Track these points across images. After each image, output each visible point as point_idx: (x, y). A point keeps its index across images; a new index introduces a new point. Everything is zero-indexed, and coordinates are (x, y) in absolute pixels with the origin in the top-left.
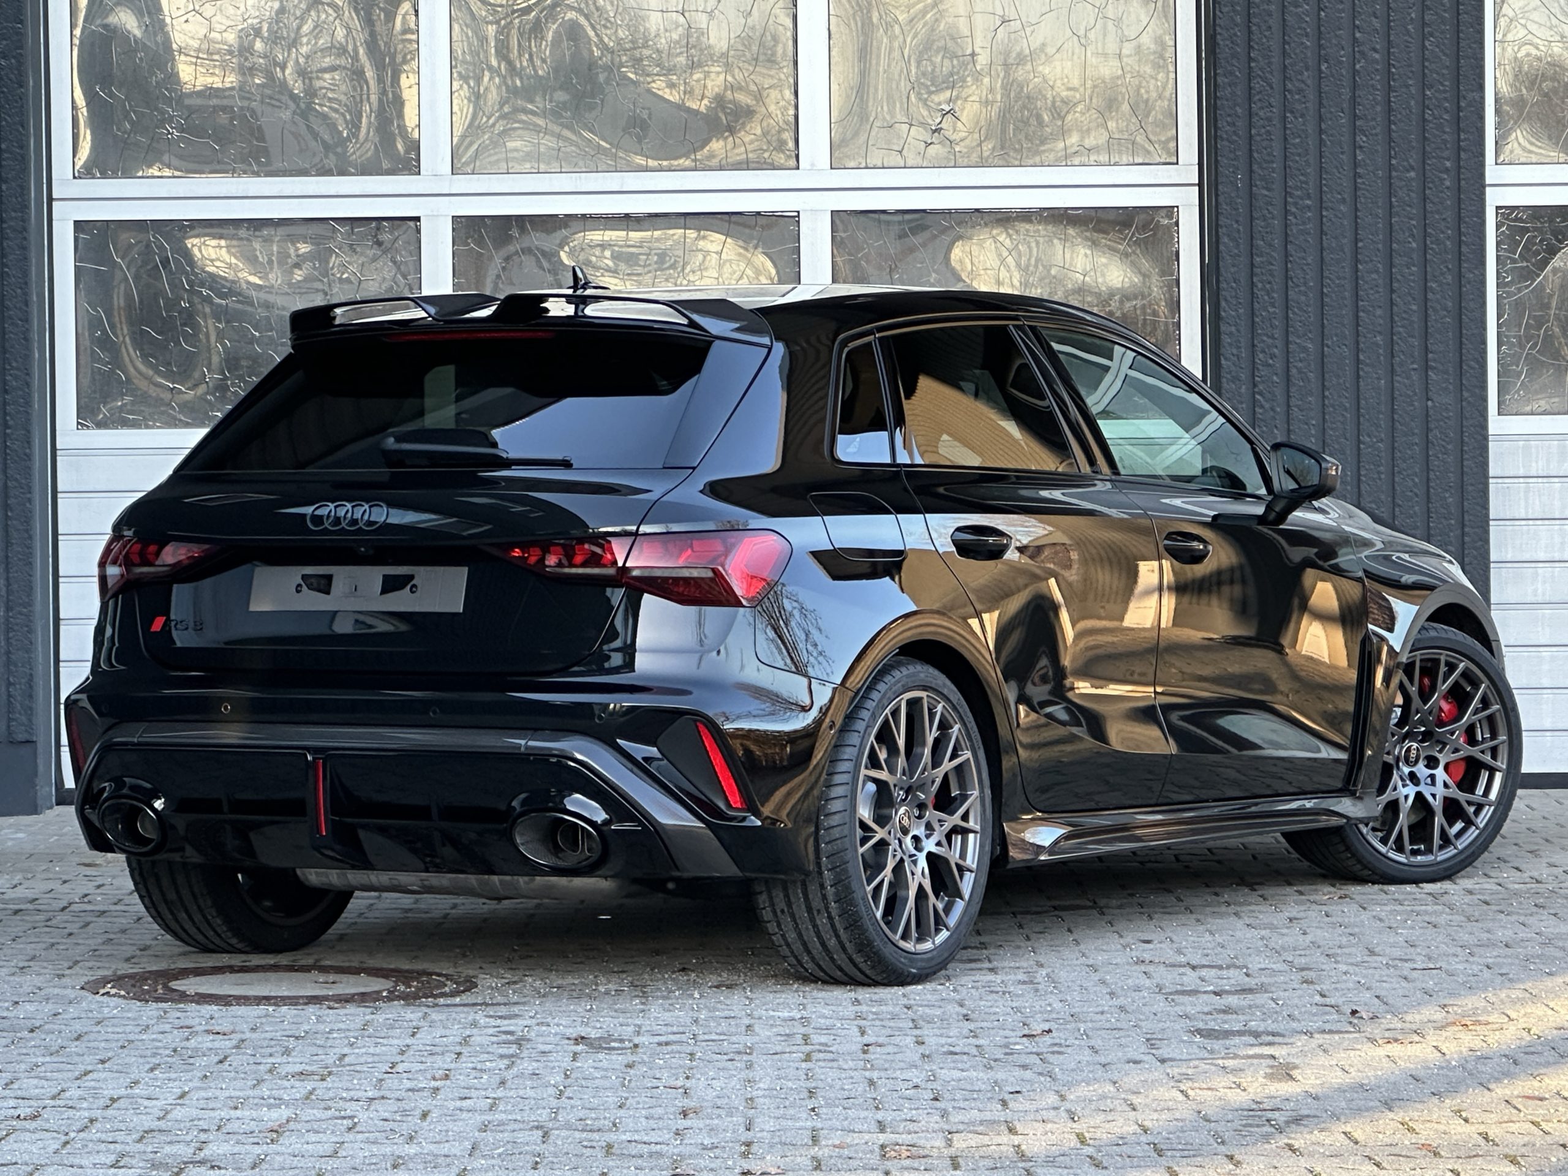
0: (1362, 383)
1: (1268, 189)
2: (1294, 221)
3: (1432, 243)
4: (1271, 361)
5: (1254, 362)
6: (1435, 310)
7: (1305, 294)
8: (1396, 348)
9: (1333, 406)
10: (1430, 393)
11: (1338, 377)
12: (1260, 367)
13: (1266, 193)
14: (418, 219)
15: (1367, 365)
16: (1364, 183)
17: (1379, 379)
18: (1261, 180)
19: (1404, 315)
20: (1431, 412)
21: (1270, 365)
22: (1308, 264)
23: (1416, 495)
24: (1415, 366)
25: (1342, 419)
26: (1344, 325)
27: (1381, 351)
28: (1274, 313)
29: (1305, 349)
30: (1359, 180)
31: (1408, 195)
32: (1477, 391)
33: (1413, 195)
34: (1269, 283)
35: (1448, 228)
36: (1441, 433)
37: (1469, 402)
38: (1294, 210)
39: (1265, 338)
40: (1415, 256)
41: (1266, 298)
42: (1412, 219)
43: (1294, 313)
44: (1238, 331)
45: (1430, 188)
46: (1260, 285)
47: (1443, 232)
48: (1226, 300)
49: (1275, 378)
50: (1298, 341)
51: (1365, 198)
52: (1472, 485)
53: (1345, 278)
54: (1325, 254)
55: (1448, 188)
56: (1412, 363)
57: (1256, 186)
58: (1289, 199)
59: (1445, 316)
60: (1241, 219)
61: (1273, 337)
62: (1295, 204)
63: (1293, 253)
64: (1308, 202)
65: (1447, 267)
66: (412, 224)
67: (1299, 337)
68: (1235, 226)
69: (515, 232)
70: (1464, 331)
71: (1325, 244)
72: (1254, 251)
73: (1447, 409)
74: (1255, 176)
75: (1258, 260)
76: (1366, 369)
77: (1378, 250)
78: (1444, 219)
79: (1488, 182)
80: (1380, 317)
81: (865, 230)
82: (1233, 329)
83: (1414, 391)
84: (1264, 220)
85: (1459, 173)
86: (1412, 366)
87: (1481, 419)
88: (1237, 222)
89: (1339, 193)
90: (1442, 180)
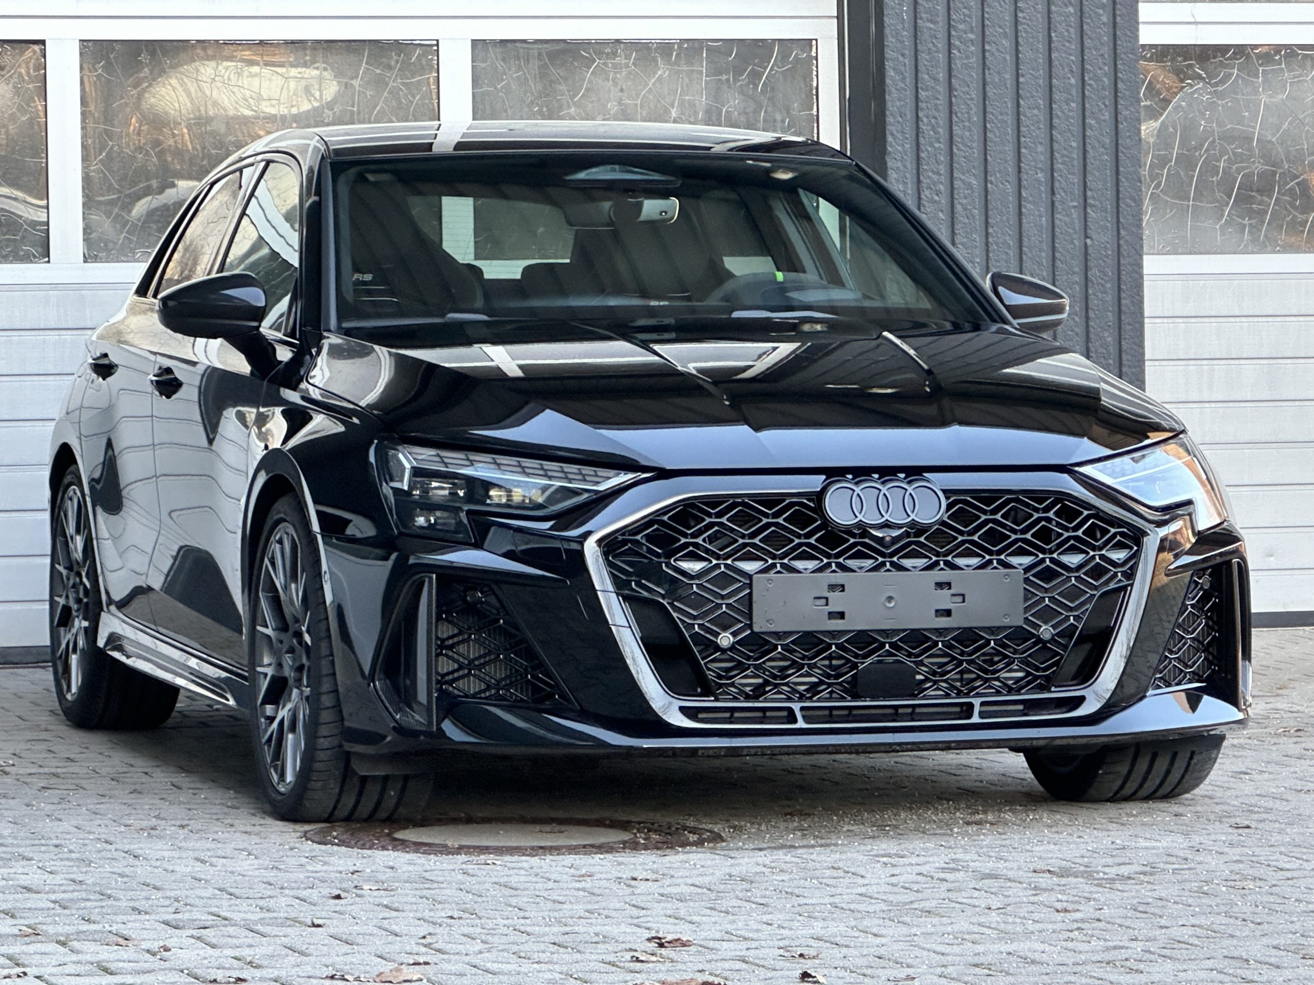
0: (1024, 221)
1: (931, 21)
2: (958, 54)
3: (1090, 79)
4: (936, 198)
5: (920, 198)
6: (1093, 148)
7: (970, 130)
8: (1057, 184)
9: (997, 244)
10: (1088, 231)
11: (1001, 214)
12: (926, 204)
13: (932, 26)
14: (43, 42)
15: (1030, 202)
16: (1024, 18)
17: (1041, 216)
18: (925, 13)
19: (1065, 152)
20: (1090, 251)
21: (936, 202)
22: (972, 99)
23: (1077, 334)
24: (1075, 204)
25: (1004, 257)
26: (1006, 161)
27: (1043, 189)
28: (939, 147)
29: (969, 186)
30: (1020, 15)
31: (1068, 31)
32: (1134, 229)
33: (1072, 30)
34: (935, 118)
35: (1105, 64)
36: (1099, 271)
37: (1126, 241)
38: (957, 43)
39: (930, 174)
40: (1074, 92)
41: (932, 133)
42: (1071, 55)
43: (959, 149)
44: (905, 166)
45: (1088, 24)
46: (925, 120)
47: (1101, 69)
48: (892, 135)
49: (941, 215)
50: (963, 177)
51: (1026, 32)
52: (1129, 324)
53: (1007, 114)
54: (988, 89)
55: (1104, 24)
56: (1072, 201)
57: (921, 18)
58: (953, 33)
59: (1103, 154)
60: (907, 52)
61: (938, 174)
62: (959, 38)
63: (957, 87)
64: (972, 36)
65: (1104, 104)
66: (36, 48)
67: (963, 173)
68: (901, 59)
69: (144, 57)
70: (1121, 169)
71: (988, 79)
72: (920, 85)
73: (1106, 247)
74: (920, 9)
75: (922, 94)
76: (1028, 206)
77: (1040, 86)
78: (1102, 55)
79: (1140, 20)
80: (1042, 153)
81: (504, 60)
82: (899, 164)
83: (1074, 229)
84: (929, 53)
85: (1114, 9)
86: (1072, 204)
87: (1138, 257)
88: (903, 55)
89: (1000, 27)
90: (1098, 15)
